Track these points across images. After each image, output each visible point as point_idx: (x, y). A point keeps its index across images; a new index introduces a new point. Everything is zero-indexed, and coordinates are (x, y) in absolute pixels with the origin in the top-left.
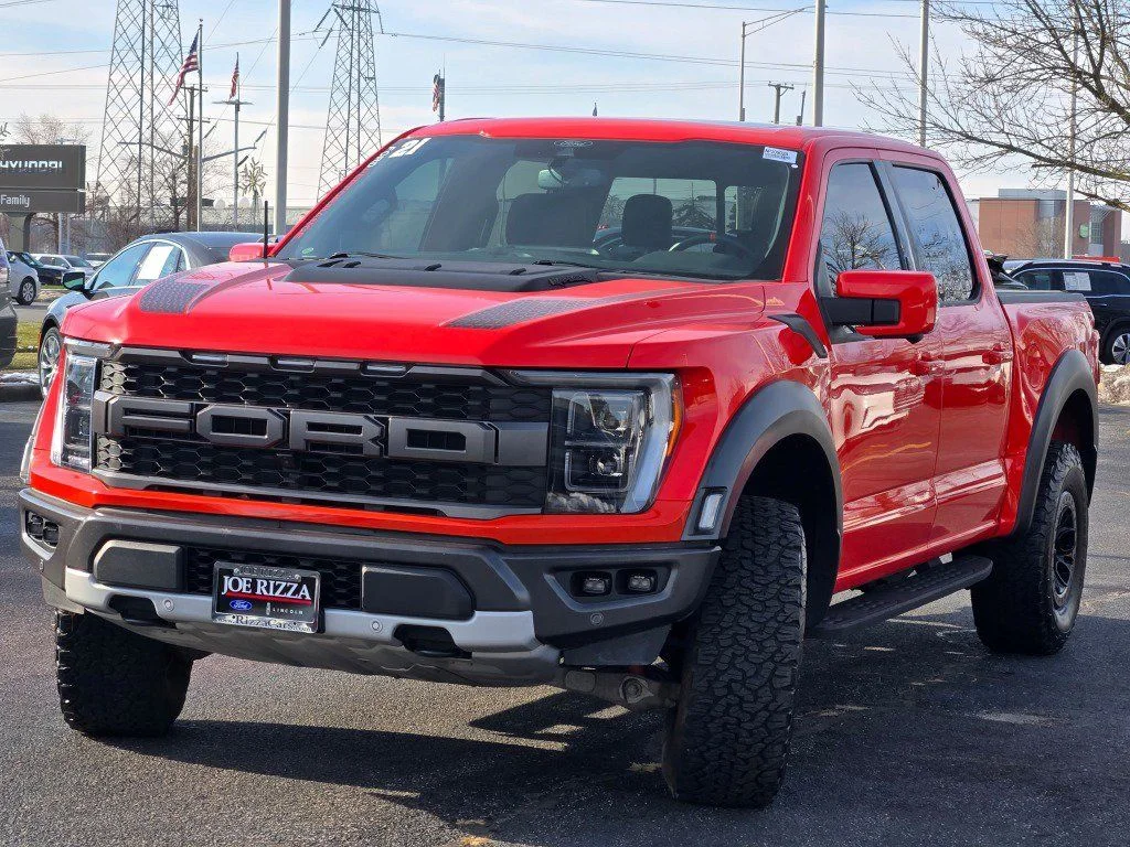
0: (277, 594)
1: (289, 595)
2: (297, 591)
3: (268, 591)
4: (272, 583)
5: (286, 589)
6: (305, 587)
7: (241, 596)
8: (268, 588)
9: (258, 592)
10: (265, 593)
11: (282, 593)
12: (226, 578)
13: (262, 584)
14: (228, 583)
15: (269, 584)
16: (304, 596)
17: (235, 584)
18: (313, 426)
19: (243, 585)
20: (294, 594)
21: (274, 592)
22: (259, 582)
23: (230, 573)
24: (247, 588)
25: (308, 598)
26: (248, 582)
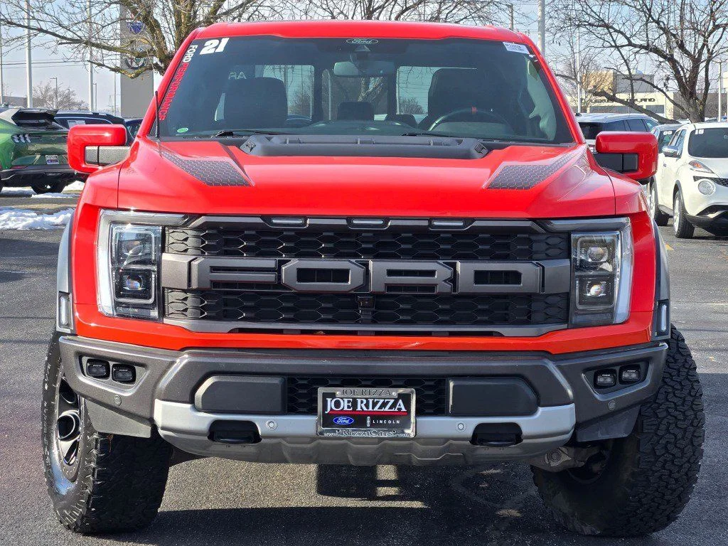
0: (376, 409)
1: (387, 409)
2: (394, 405)
3: (367, 407)
4: (371, 401)
5: (384, 405)
6: (400, 401)
7: (343, 413)
8: (367, 405)
9: (359, 409)
10: (365, 409)
11: (380, 408)
12: (329, 400)
13: (362, 402)
14: (331, 404)
15: (368, 402)
16: (400, 409)
17: (337, 404)
18: (391, 273)
19: (345, 405)
20: (390, 408)
21: (373, 408)
22: (359, 401)
23: (333, 396)
24: (349, 407)
25: (404, 409)
26: (349, 402)
